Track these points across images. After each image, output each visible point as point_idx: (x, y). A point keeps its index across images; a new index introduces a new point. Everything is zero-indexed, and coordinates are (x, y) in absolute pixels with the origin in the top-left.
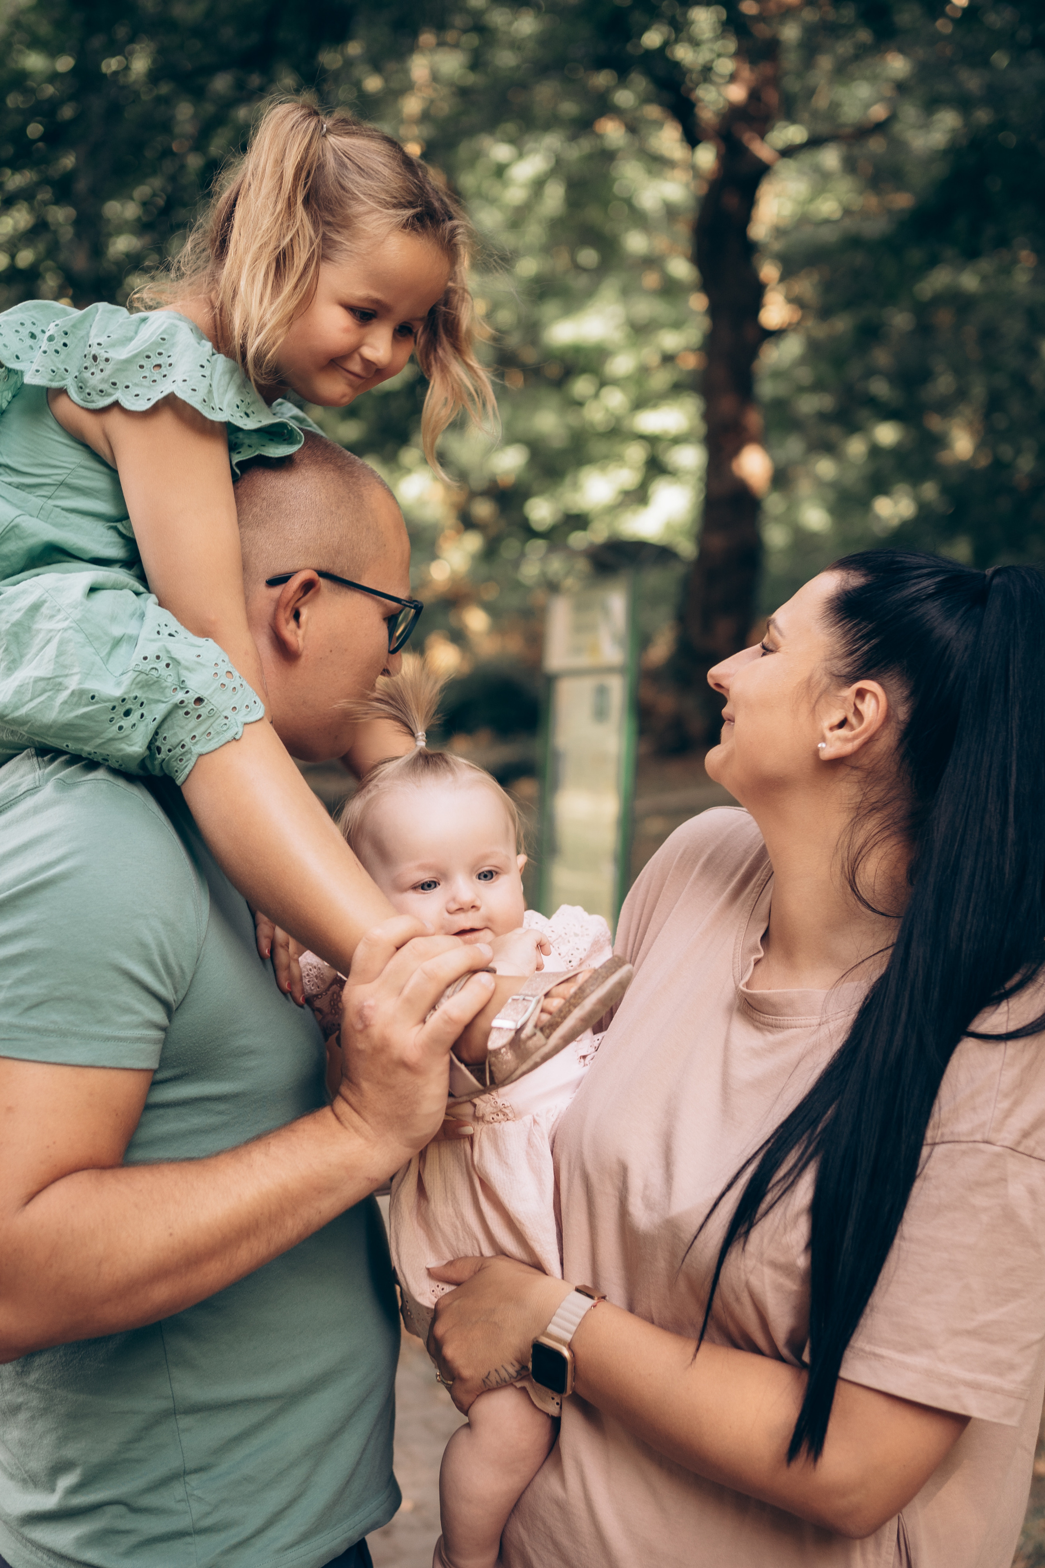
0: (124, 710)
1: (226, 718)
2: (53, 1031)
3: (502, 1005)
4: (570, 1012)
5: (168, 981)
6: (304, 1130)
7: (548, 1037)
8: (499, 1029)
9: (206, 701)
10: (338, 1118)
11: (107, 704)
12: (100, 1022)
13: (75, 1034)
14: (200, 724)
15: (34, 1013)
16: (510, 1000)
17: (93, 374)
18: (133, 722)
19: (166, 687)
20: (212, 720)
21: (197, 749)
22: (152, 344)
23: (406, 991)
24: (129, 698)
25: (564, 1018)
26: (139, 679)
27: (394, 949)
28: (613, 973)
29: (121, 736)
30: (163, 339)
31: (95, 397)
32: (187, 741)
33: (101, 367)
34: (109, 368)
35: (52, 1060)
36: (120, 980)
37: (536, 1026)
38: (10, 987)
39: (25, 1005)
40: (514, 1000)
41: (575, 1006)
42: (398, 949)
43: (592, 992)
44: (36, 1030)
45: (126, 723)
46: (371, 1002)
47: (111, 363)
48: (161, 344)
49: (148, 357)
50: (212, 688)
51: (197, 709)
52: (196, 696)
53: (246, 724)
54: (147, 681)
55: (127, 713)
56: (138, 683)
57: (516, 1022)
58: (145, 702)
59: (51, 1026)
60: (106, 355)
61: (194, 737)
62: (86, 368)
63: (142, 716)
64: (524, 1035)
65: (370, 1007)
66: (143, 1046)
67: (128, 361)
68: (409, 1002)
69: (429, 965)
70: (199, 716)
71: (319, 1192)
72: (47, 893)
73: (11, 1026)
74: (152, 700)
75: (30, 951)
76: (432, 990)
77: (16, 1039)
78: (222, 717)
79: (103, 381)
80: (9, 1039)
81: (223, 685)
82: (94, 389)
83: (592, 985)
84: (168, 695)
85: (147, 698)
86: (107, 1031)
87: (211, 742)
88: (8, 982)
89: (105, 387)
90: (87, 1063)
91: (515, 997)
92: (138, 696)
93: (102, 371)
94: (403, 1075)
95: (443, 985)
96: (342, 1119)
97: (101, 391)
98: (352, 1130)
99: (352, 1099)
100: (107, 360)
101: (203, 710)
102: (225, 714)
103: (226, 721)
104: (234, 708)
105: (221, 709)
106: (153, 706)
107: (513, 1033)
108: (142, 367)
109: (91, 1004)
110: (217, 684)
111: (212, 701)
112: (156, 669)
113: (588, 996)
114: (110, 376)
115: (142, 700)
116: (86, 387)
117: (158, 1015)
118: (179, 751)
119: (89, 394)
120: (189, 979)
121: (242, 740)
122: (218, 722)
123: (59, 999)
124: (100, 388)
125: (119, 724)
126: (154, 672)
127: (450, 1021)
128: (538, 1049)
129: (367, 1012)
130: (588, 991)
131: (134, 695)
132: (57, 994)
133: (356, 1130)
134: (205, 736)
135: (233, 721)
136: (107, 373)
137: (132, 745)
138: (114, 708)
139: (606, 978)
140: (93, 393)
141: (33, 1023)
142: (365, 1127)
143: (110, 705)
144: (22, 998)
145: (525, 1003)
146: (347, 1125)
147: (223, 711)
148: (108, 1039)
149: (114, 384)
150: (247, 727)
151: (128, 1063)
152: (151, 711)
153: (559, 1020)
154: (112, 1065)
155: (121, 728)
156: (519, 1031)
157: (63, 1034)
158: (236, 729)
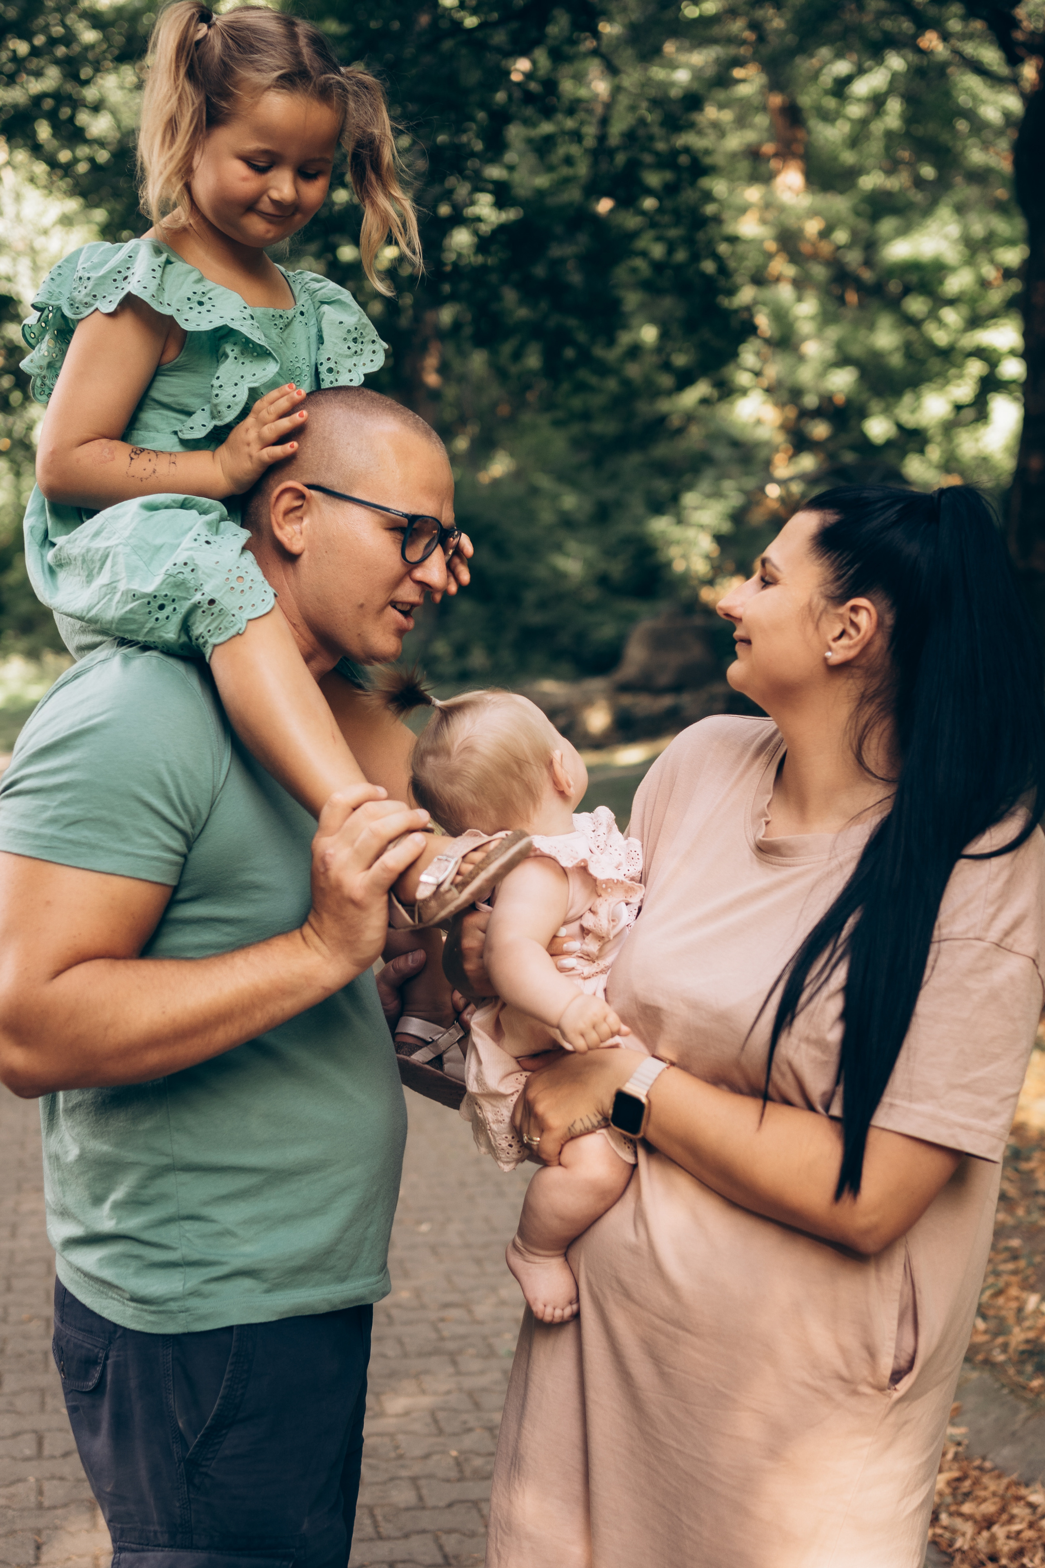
0: (157, 605)
1: (233, 615)
2: (84, 844)
3: (430, 861)
4: (477, 874)
5: (185, 817)
6: (277, 945)
7: (460, 892)
8: (425, 883)
9: (217, 602)
10: (304, 938)
11: (143, 600)
12: (123, 840)
13: (102, 848)
14: (213, 621)
15: (71, 828)
16: (435, 860)
17: (79, 292)
18: (167, 615)
19: (190, 588)
20: (222, 618)
21: (213, 641)
22: (121, 261)
23: (357, 844)
24: (160, 595)
25: (473, 878)
26: (168, 581)
27: (350, 810)
28: (514, 844)
29: (158, 625)
30: (130, 257)
31: (82, 309)
32: (205, 633)
33: (85, 285)
34: (90, 284)
35: (81, 866)
36: (141, 810)
37: (452, 883)
38: (56, 807)
39: (65, 822)
40: (438, 859)
41: (482, 870)
42: (354, 809)
43: (496, 859)
44: (71, 842)
45: (162, 615)
46: (330, 851)
47: (92, 280)
48: (128, 260)
49: (119, 272)
50: (223, 591)
51: (210, 609)
52: (210, 598)
53: (249, 620)
54: (175, 582)
55: (162, 607)
56: (167, 584)
57: (437, 878)
58: (176, 599)
59: (83, 840)
60: (88, 275)
61: (209, 631)
62: (75, 288)
63: (175, 609)
64: (442, 889)
65: (330, 855)
66: (159, 864)
67: (103, 277)
68: (357, 852)
69: (376, 825)
70: (213, 614)
71: (284, 994)
72: (90, 738)
73: (53, 838)
74: (181, 597)
75: (73, 781)
76: (376, 845)
77: (55, 848)
78: (230, 615)
79: (87, 295)
80: (50, 847)
81: (232, 588)
82: (81, 303)
83: (496, 854)
84: (192, 594)
85: (177, 596)
86: (128, 848)
87: (222, 636)
88: (55, 804)
89: (88, 299)
90: (109, 871)
91: (440, 857)
92: (169, 594)
93: (85, 288)
94: (351, 910)
95: (385, 841)
96: (307, 939)
97: (86, 303)
98: (313, 949)
99: (315, 925)
100: (89, 278)
101: (215, 609)
102: (233, 612)
103: (233, 619)
104: (241, 607)
105: (229, 609)
106: (182, 602)
107: (434, 888)
108: (115, 280)
109: (116, 826)
110: (228, 588)
111: (222, 602)
112: (183, 573)
113: (493, 862)
114: (91, 290)
115: (173, 597)
116: (75, 303)
117: (177, 843)
118: (201, 641)
119: (78, 308)
120: (204, 817)
121: (246, 634)
122: (227, 619)
123: (91, 820)
124: (85, 301)
125: (156, 616)
126: (180, 576)
127: (386, 869)
128: (452, 900)
129: (328, 859)
130: (493, 858)
131: (164, 593)
132: (90, 815)
133: (317, 949)
134: (218, 630)
135: (238, 618)
136: (89, 288)
137: (168, 633)
138: (149, 603)
139: (508, 848)
140: (80, 306)
141: (70, 836)
142: (323, 948)
143: (146, 600)
144: (63, 817)
145: (446, 863)
146: (310, 944)
147: (232, 609)
148: (128, 854)
149: (95, 296)
150: (251, 623)
151: (143, 875)
152: (181, 606)
153: (469, 879)
154: (129, 875)
155: (157, 619)
156: (439, 886)
157: (93, 847)
158: (241, 625)
